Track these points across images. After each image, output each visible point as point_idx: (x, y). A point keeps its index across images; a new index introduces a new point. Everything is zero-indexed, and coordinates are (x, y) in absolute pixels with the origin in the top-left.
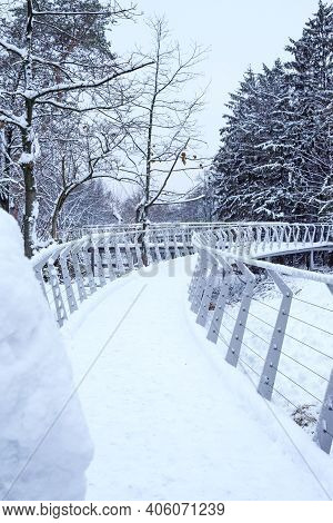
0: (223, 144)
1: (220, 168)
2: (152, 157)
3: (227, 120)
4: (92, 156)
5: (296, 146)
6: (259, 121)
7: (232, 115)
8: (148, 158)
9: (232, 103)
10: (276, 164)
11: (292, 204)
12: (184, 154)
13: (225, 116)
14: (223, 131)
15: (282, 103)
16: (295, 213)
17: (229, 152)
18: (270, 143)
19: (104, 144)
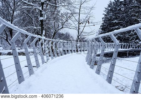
0: (103, 22)
1: (102, 29)
2: (80, 23)
3: (104, 15)
4: (63, 22)
5: (124, 21)
6: (113, 15)
7: (106, 14)
8: (79, 23)
9: (106, 10)
10: (117, 27)
11: (122, 38)
12: (88, 21)
13: (103, 14)
14: (103, 18)
15: (119, 10)
16: (123, 41)
17: (105, 24)
18: (116, 21)
19: (66, 18)
